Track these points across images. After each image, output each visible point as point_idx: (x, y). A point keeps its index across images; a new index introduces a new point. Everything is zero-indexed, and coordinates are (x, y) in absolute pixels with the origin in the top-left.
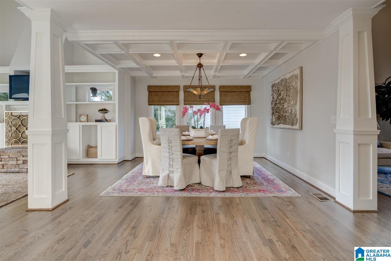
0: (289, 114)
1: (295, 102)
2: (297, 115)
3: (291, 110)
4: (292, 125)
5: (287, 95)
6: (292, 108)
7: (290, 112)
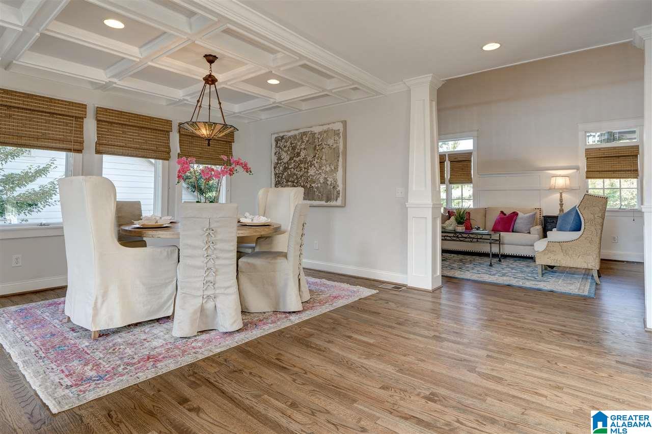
0: (319, 185)
1: (333, 168)
2: (338, 186)
3: (325, 178)
4: (328, 200)
5: (315, 156)
6: (326, 176)
7: (322, 182)
